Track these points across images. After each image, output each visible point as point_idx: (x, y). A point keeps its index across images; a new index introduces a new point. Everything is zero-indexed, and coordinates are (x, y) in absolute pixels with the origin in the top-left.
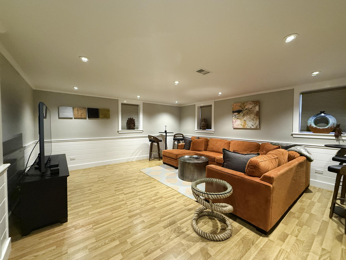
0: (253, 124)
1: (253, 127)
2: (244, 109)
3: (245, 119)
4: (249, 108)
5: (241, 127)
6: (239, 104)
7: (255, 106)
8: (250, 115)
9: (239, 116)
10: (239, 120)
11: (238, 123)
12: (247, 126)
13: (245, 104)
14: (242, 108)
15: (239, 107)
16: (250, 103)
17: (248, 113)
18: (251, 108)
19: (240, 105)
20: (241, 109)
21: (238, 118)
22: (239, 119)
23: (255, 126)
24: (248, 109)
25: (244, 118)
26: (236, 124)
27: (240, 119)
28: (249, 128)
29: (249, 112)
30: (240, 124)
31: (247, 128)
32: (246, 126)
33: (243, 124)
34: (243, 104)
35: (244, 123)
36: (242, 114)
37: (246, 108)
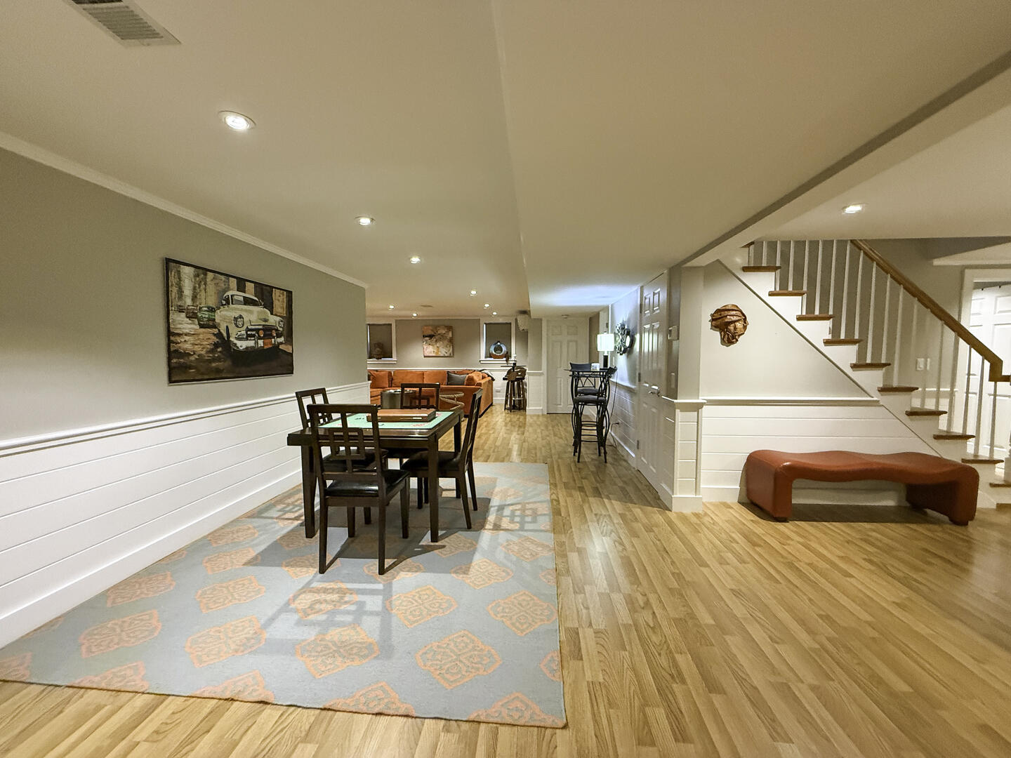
0: (446, 351)
2: (436, 334)
5: (434, 355)
6: (430, 328)
7: (447, 332)
8: (443, 341)
9: (431, 342)
11: (430, 350)
12: (440, 354)
13: (438, 328)
15: (430, 331)
16: (443, 328)
17: (440, 339)
18: (444, 333)
20: (433, 333)
23: (448, 354)
24: (441, 334)
25: (437, 344)
26: (427, 351)
27: (432, 345)
29: (442, 337)
33: (435, 351)
36: (435, 340)
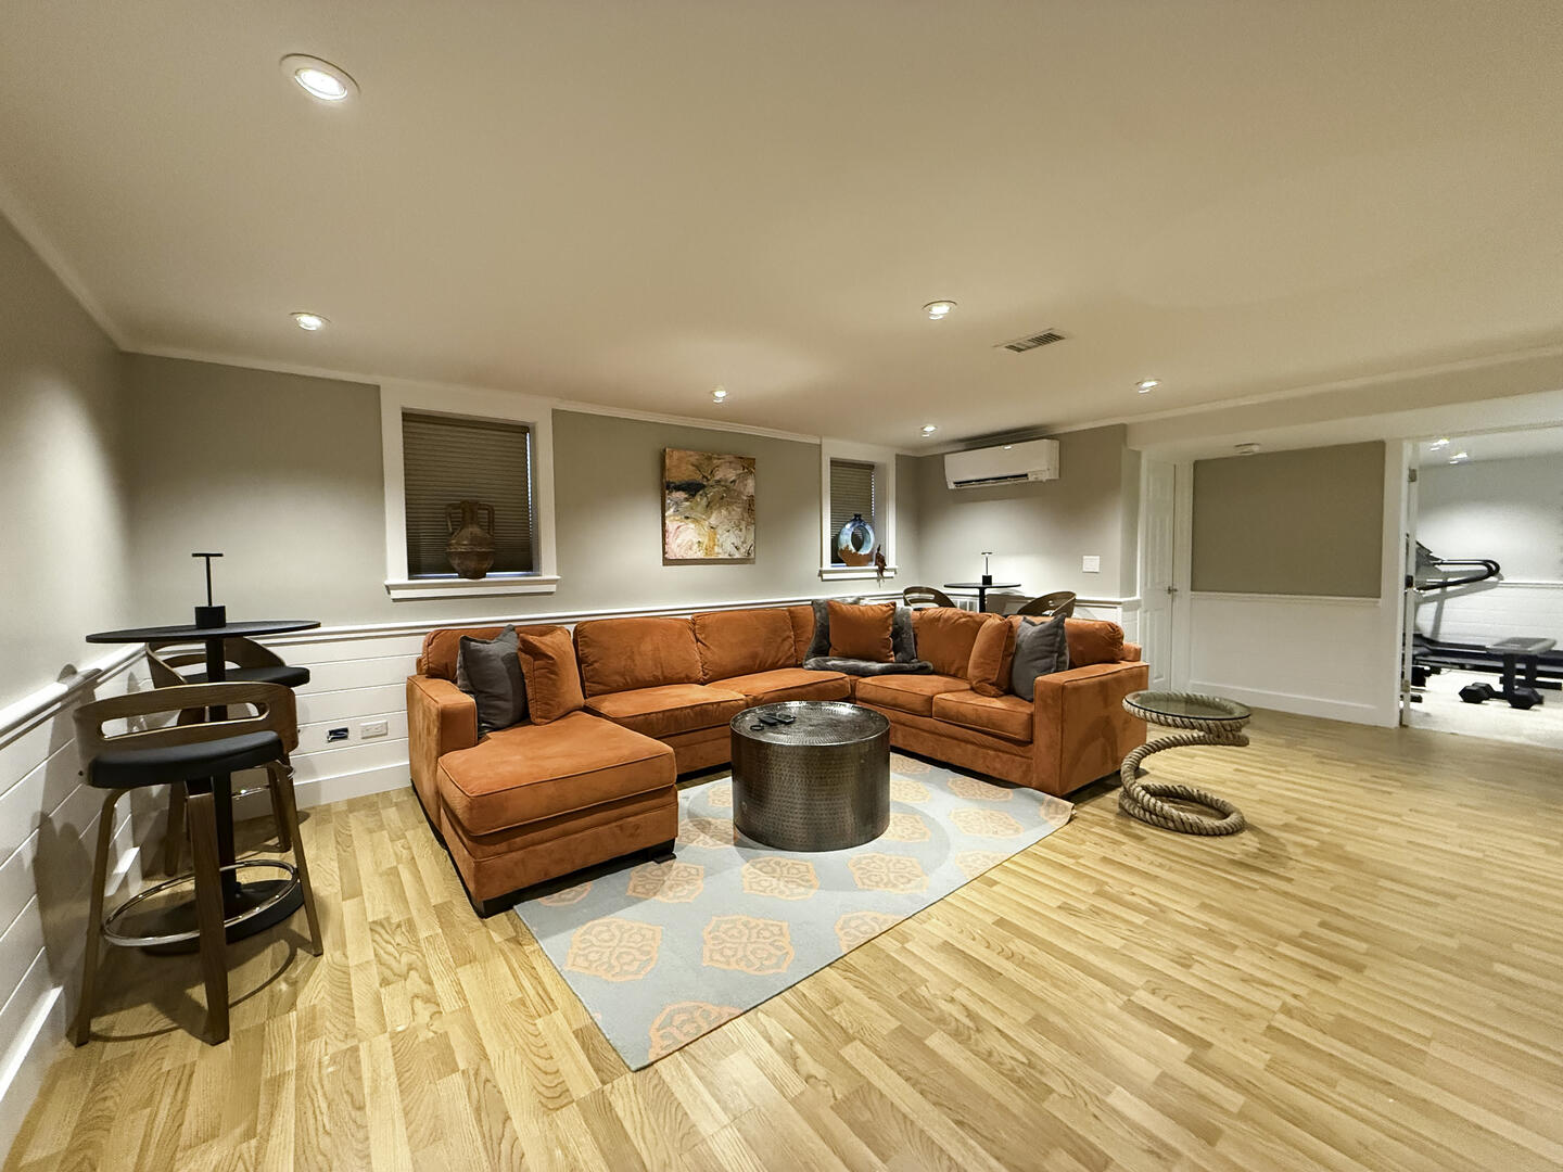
0: (738, 543)
1: (737, 556)
2: (711, 483)
3: (713, 520)
4: (726, 481)
5: (700, 555)
6: (691, 456)
7: (742, 478)
8: (730, 508)
9: (692, 509)
10: (692, 526)
11: (687, 537)
12: (720, 551)
13: (715, 461)
14: (704, 477)
15: (690, 467)
16: (730, 463)
17: (722, 498)
18: (734, 481)
19: (696, 463)
20: (698, 478)
21: (687, 515)
22: (693, 522)
23: (743, 550)
24: (723, 483)
25: (709, 518)
26: (679, 541)
27: (696, 521)
28: (726, 556)
29: (726, 497)
30: (696, 540)
31: (720, 557)
32: (716, 549)
33: (705, 540)
34: (709, 458)
35: (709, 540)
36: (704, 502)
37: (717, 478)
